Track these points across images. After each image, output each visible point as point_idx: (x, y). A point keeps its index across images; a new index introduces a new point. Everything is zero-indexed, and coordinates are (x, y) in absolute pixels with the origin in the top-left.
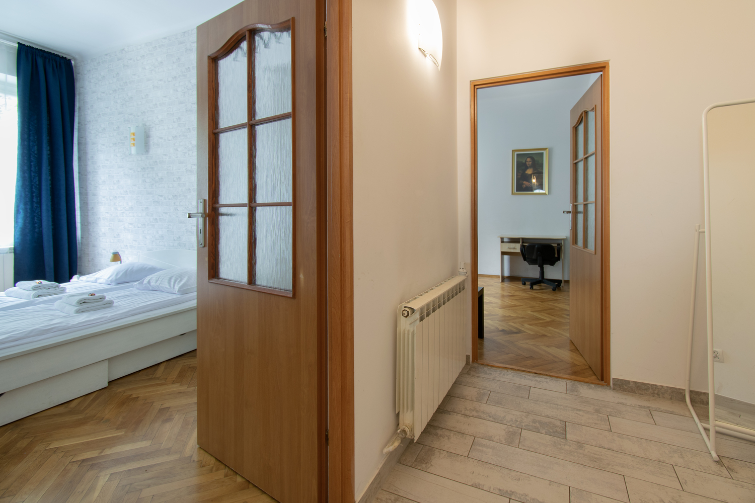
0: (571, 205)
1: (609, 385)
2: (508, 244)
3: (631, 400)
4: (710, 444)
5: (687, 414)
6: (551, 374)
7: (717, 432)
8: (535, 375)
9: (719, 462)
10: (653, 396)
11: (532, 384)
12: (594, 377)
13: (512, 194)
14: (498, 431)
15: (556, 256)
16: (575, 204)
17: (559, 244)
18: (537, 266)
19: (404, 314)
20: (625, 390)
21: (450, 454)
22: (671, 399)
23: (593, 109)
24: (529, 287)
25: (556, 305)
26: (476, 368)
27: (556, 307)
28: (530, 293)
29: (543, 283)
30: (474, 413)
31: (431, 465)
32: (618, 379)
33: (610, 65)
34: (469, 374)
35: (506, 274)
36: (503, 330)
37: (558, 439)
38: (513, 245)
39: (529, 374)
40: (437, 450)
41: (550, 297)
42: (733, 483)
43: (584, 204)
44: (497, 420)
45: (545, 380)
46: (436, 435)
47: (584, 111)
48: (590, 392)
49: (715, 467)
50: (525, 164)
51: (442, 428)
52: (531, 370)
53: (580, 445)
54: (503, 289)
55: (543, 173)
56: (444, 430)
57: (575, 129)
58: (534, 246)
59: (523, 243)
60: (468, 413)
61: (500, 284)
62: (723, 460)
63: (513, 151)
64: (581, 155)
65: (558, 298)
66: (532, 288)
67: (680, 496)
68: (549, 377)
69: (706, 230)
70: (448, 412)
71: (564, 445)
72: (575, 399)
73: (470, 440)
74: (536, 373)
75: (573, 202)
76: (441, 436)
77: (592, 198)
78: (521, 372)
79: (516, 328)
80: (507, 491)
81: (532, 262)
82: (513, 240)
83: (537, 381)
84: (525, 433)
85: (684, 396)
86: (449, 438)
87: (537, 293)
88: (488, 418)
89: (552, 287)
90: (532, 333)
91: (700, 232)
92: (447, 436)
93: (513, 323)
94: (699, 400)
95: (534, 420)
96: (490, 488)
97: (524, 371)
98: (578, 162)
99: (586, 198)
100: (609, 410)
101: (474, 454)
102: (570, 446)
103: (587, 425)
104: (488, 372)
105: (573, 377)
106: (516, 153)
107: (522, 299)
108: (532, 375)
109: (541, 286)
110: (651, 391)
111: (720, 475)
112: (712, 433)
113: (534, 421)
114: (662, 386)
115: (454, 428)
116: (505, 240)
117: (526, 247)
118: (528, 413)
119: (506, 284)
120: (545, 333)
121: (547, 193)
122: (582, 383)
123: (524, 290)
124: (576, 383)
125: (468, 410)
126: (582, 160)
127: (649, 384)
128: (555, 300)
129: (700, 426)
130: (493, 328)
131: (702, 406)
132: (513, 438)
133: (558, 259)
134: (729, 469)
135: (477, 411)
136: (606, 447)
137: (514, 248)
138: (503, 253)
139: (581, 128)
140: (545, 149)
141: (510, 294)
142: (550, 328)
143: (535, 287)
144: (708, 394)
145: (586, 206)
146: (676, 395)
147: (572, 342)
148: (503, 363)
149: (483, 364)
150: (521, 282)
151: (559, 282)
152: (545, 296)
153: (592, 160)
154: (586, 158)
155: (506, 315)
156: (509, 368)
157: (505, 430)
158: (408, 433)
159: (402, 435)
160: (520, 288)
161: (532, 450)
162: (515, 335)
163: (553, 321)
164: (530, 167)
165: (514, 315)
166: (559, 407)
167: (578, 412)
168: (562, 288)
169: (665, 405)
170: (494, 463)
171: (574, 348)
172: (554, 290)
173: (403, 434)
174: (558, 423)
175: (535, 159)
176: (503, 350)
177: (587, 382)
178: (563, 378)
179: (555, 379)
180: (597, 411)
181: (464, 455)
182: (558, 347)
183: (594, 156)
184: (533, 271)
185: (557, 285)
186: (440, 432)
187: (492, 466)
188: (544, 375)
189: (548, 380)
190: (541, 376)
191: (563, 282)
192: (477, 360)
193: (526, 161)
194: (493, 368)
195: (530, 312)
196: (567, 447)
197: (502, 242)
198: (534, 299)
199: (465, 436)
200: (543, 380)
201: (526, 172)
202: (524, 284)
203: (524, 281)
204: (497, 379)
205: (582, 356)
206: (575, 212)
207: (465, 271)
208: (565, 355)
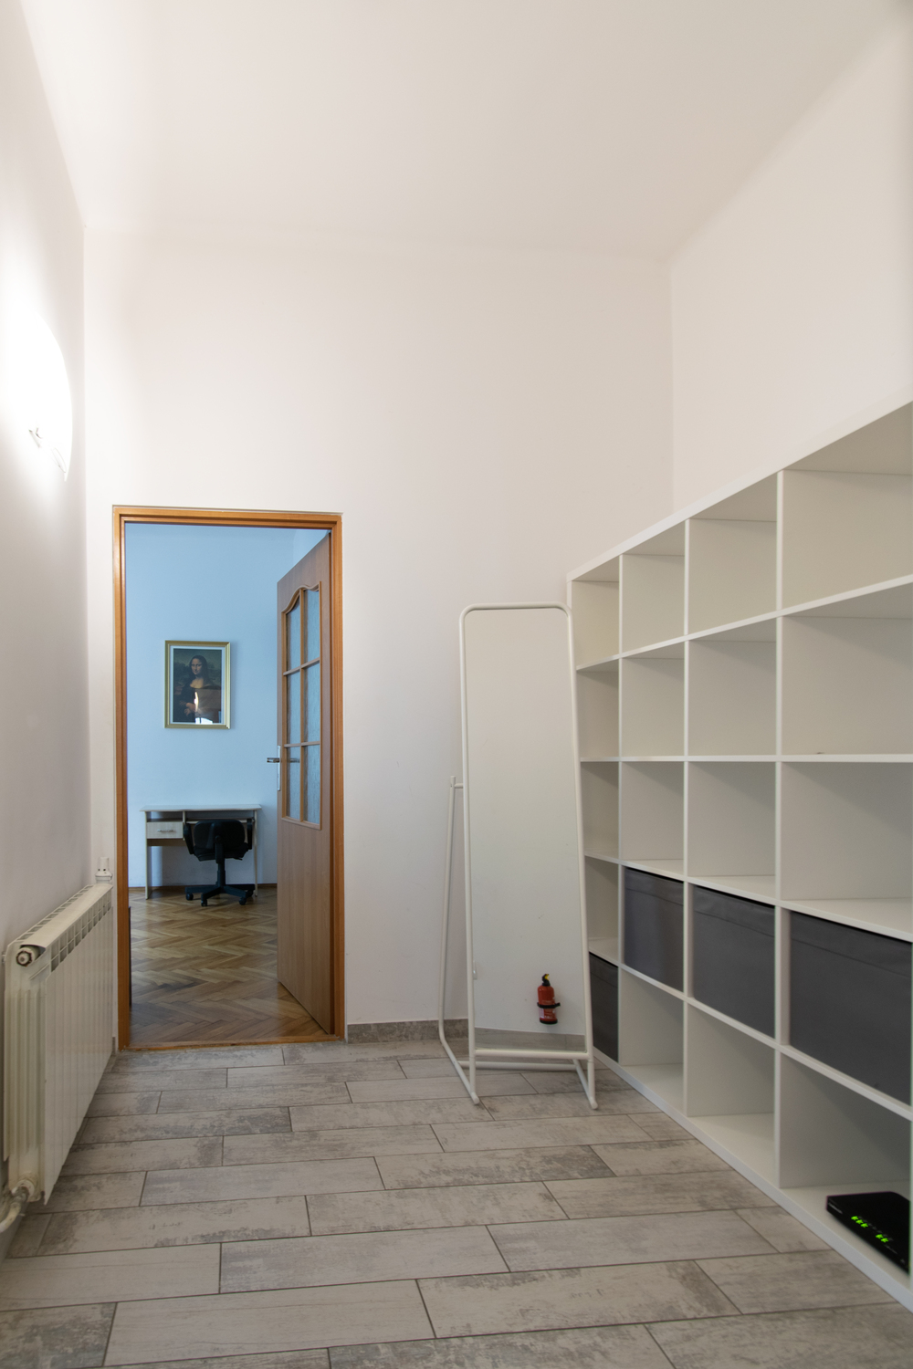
0: (279, 747)
1: (343, 1037)
2: (159, 824)
3: (373, 1053)
4: (470, 1086)
5: (442, 1054)
6: (257, 1041)
7: (478, 1069)
8: (232, 1048)
9: (479, 1105)
10: (400, 1041)
11: (228, 1063)
12: (320, 1032)
13: (166, 726)
14: (184, 1150)
15: (246, 841)
16: (286, 745)
17: (249, 820)
18: (215, 861)
19: (23, 959)
20: (364, 1041)
21: (106, 1212)
22: (422, 1039)
23: (317, 587)
24: (200, 902)
25: (248, 928)
26: (127, 1060)
27: (250, 931)
28: (202, 913)
29: (224, 892)
30: (139, 1135)
31: (76, 1241)
32: (356, 1025)
33: (343, 521)
34: (118, 1073)
35: (156, 883)
36: (164, 986)
37: (281, 1135)
38: (168, 825)
39: (223, 1048)
40: (81, 1213)
41: (238, 916)
42: (496, 1125)
43: (303, 747)
44: (178, 1133)
45: (250, 1052)
46: (75, 1189)
47: (302, 589)
48: (316, 1055)
49: (475, 1112)
50: (189, 670)
51: (83, 1176)
52: (224, 1042)
53: (312, 1134)
54: (150, 911)
55: (220, 688)
56: (87, 1178)
57: (287, 615)
58: (209, 825)
59: (187, 820)
60: (127, 1137)
61: (145, 904)
62: (484, 1101)
63: (167, 642)
64: (296, 663)
65: (251, 917)
66: (204, 904)
67: (441, 1160)
68: (254, 1047)
69: (464, 785)
70: (90, 1146)
71: (291, 1141)
72: (298, 1071)
73: (138, 1180)
74: (233, 1045)
75: (283, 743)
76: (83, 1188)
77: (314, 736)
78: (208, 1049)
79: (188, 978)
80: (214, 1234)
81: (204, 854)
82: (169, 816)
83: (236, 1056)
84: (229, 1141)
85: (438, 1031)
86: (99, 1188)
87: (214, 911)
88: (165, 1135)
89: (240, 899)
90: (216, 981)
91: (455, 788)
92: (94, 1185)
93: (181, 969)
94: (456, 1031)
95: (240, 1117)
96: (186, 1239)
97: (214, 1045)
98: (290, 674)
99: (305, 737)
100: (346, 1074)
101: (150, 1198)
102: (298, 1140)
103: (319, 1103)
104: (151, 1061)
105: (291, 1038)
106: (173, 647)
107: (190, 926)
108: (226, 1048)
109: (218, 898)
110: (397, 1033)
111: (482, 1120)
112: (472, 1071)
113: (241, 1119)
114: (411, 1023)
115: (105, 1168)
116: (154, 816)
117: (193, 829)
118: (230, 1109)
119: (155, 903)
120: (239, 978)
121: (228, 726)
122: (305, 1044)
123: (191, 909)
124: (296, 1045)
125: (125, 1133)
126: (298, 671)
127: (395, 1023)
128: (247, 920)
129: (457, 1064)
130: (145, 984)
131: (457, 1039)
132: (211, 1153)
133: (249, 846)
134: (491, 1110)
135: (143, 1130)
136: (348, 1125)
137: (172, 831)
138: (151, 842)
139: (296, 616)
140: (225, 644)
141: (168, 920)
142: (244, 968)
143: (210, 902)
144: (466, 1021)
145: (304, 748)
146: (426, 1031)
147: (281, 985)
148: (174, 1040)
149: (139, 1050)
150: (185, 896)
151: (250, 888)
152: (228, 916)
153: (314, 673)
154: (305, 669)
155: (167, 958)
156: (187, 1046)
157: (195, 1146)
158: (32, 1190)
159: (21, 1196)
160: (182, 905)
161: (243, 1162)
162: (187, 990)
163: (248, 956)
164: (199, 676)
165: (180, 956)
166: (275, 1088)
167: (304, 1088)
168: (254, 898)
169: (415, 1049)
170: (187, 1200)
171: (286, 992)
172: (243, 903)
173: (24, 1195)
174: (278, 1112)
175: (208, 660)
176: (170, 1019)
177: (312, 1041)
178: (276, 1043)
179: (265, 1046)
180: (331, 1080)
181: (133, 1204)
182: (262, 996)
183: (318, 666)
184: (204, 873)
185: (246, 894)
186: (79, 1183)
187: (184, 1206)
188: (247, 1044)
189: (254, 1052)
190: (242, 1047)
191: (256, 887)
192: (127, 1045)
193: (191, 664)
194: (159, 1052)
195: (207, 947)
196: (295, 1143)
197: (149, 820)
198: (211, 922)
199: (128, 1175)
200: (246, 1052)
201: (192, 686)
202: (191, 898)
203: (189, 892)
204: (169, 1068)
205: (299, 1003)
206: (286, 760)
207: (108, 874)
208: (273, 1006)
